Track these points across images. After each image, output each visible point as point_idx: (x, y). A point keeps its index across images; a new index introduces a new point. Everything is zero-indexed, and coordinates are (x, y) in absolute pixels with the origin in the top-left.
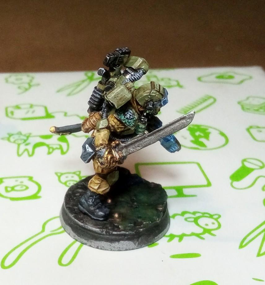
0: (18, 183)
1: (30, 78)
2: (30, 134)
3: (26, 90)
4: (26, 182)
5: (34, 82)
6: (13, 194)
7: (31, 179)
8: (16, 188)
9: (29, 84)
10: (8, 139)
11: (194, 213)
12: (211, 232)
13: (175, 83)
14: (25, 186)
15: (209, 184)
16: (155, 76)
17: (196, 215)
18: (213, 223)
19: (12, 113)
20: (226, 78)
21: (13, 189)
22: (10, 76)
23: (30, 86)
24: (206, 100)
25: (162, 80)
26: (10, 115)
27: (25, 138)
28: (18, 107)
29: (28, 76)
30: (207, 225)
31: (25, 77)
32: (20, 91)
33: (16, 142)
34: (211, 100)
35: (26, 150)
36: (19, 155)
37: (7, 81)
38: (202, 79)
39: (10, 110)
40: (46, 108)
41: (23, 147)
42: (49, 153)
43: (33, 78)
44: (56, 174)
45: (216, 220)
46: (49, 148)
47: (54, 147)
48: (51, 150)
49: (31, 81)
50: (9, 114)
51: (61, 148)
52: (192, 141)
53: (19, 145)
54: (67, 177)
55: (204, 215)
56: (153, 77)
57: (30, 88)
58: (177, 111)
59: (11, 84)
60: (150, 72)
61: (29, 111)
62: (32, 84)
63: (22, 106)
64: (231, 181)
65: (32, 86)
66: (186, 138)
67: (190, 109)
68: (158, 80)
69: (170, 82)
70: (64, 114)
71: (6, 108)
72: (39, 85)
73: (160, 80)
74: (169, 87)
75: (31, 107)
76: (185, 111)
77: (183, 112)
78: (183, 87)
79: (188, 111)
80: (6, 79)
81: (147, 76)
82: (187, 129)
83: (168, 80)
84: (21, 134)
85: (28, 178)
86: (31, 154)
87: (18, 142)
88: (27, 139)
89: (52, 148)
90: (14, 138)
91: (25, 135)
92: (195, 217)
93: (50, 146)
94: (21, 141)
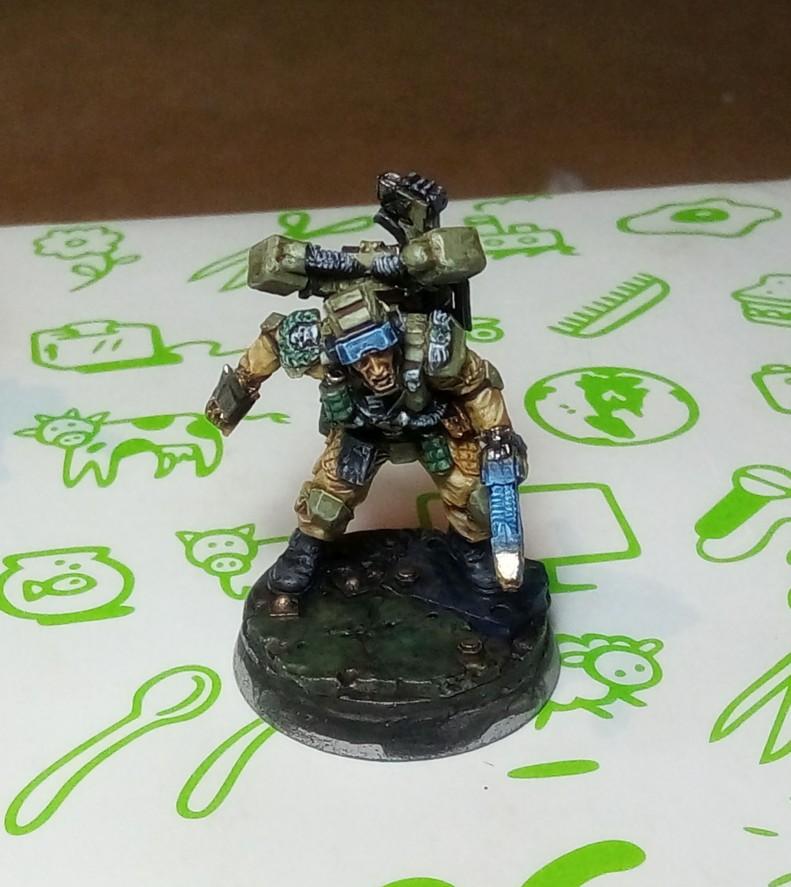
0: (64, 569)
1: (112, 238)
2: (106, 414)
3: (99, 275)
4: (89, 565)
5: (123, 249)
6: (48, 605)
7: (102, 554)
8: (58, 586)
9: (107, 255)
10: (39, 435)
11: (585, 640)
12: (633, 695)
13: (552, 240)
14: (87, 578)
15: (634, 550)
16: (493, 221)
17: (591, 643)
18: (639, 668)
19: (52, 350)
20: (703, 219)
21: (48, 588)
22: (50, 235)
23: (111, 264)
24: (640, 289)
25: (513, 230)
26: (45, 357)
27: (89, 429)
28: (69, 332)
29: (105, 231)
30: (620, 673)
31: (94, 236)
32: (79, 280)
34: (656, 289)
35: (92, 465)
36: (69, 483)
37: (39, 248)
38: (632, 224)
39: (44, 341)
40: (155, 332)
41: (81, 457)
42: (161, 473)
43: (120, 237)
44: (181, 535)
45: (648, 656)
46: (161, 456)
47: (178, 452)
48: (167, 462)
49: (114, 246)
50: (41, 353)
51: (197, 455)
52: (589, 420)
53: (70, 451)
54: (211, 545)
55: (613, 643)
56: (486, 223)
57: (108, 269)
58: (552, 328)
59: (53, 257)
60: (478, 207)
61: (103, 342)
62: (115, 256)
63: (82, 329)
64: (699, 537)
65: (115, 262)
66: (573, 411)
67: (592, 320)
68: (501, 232)
69: (534, 235)
70: (210, 347)
71: (34, 337)
72: (137, 258)
73: (505, 228)
74: (533, 252)
75: (110, 331)
76: (575, 327)
77: (570, 330)
78: (573, 252)
79: (585, 325)
80: (36, 242)
81: (467, 220)
82: (577, 383)
83: (529, 229)
84: (77, 417)
85: (96, 554)
86: (104, 477)
87: (67, 440)
88: (96, 431)
89: (170, 455)
90: (54, 429)
91: (88, 420)
92: (587, 650)
93: (166, 450)
94: (76, 438)
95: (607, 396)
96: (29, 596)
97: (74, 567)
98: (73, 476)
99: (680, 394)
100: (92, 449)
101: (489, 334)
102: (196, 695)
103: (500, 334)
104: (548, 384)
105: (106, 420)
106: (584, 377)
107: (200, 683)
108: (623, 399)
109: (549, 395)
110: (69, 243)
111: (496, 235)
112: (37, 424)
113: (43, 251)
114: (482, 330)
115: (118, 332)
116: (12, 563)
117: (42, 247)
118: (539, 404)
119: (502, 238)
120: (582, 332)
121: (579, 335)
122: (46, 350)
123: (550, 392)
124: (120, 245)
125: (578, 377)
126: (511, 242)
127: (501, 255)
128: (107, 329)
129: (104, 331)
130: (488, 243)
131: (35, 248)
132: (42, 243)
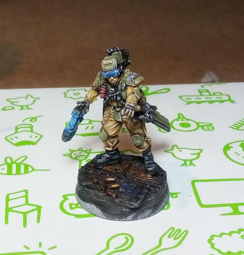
2: (91, 150)
10: (70, 156)
13: (227, 98)
16: (207, 91)
21: (77, 206)
22: (68, 91)
25: (214, 94)
27: (86, 154)
29: (86, 90)
33: (78, 158)
53: (81, 161)
56: (205, 91)
58: (230, 127)
59: (70, 98)
60: (202, 86)
61: (88, 127)
66: (239, 155)
67: (242, 125)
68: (210, 95)
69: (221, 96)
73: (212, 94)
74: (222, 102)
77: (236, 128)
78: (234, 102)
79: (240, 126)
80: (64, 94)
81: (199, 91)
82: (240, 145)
83: (219, 94)
84: (82, 150)
88: (88, 155)
91: (85, 152)
94: (82, 157)
96: (71, 208)
101: (210, 128)
102: (126, 243)
103: (213, 128)
104: (230, 145)
105: (91, 152)
106: (242, 143)
107: (127, 239)
109: (231, 149)
110: (74, 94)
112: (69, 152)
113: (67, 96)
115: (92, 123)
116: (65, 197)
118: (228, 152)
119: (210, 97)
120: (239, 129)
125: (240, 143)
126: (214, 98)
127: (211, 102)
128: (89, 122)
129: (88, 123)
130: (206, 98)
131: (64, 95)
132: (66, 93)
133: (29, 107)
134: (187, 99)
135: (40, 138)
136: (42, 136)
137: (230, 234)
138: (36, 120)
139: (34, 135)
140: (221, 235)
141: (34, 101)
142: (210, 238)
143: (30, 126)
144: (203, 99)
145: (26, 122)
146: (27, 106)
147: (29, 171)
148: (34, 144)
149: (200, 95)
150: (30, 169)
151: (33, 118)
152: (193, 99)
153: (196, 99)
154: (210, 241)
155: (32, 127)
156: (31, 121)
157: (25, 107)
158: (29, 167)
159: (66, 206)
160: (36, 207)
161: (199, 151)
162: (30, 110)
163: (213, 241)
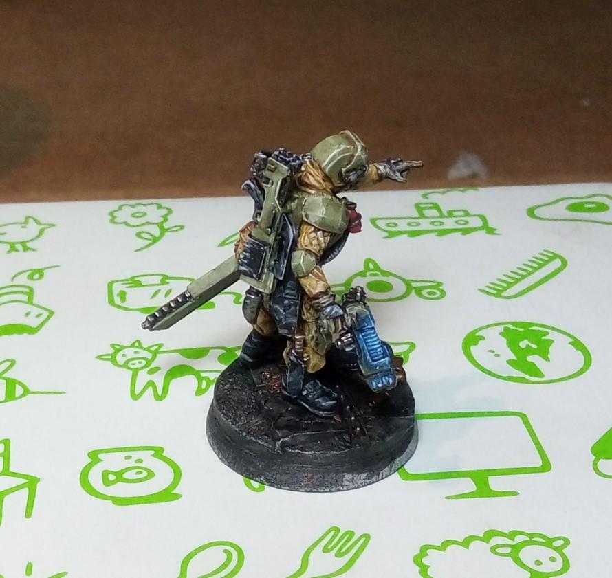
0: (131, 463)
1: (165, 212)
2: (160, 345)
3: (155, 240)
4: (149, 461)
5: (172, 221)
6: (120, 490)
7: (158, 452)
8: (126, 476)
9: (160, 225)
10: (113, 360)
11: (512, 535)
13: (480, 223)
14: (146, 469)
15: (546, 466)
16: (436, 207)
17: (516, 538)
18: (553, 559)
19: (122, 295)
20: (590, 210)
21: (120, 476)
22: (120, 208)
23: (163, 231)
24: (546, 262)
25: (450, 214)
26: (117, 300)
27: (149, 356)
28: (135, 282)
29: (159, 207)
30: (538, 563)
31: (151, 209)
32: (143, 243)
33: (130, 365)
34: (557, 263)
35: (151, 383)
36: (135, 397)
38: (537, 212)
39: (117, 288)
41: (143, 377)
42: (200, 392)
43: (170, 211)
45: (559, 550)
46: (200, 379)
48: (204, 384)
49: (165, 219)
50: (115, 298)
52: (510, 362)
53: (135, 372)
55: (533, 539)
56: (430, 208)
57: (162, 235)
58: (481, 290)
59: (122, 225)
60: (425, 196)
61: (158, 291)
62: (166, 225)
63: (144, 280)
64: (594, 457)
65: (167, 230)
66: (498, 355)
67: (510, 285)
68: (442, 216)
69: (466, 219)
70: (234, 296)
71: (110, 285)
72: (182, 227)
73: (446, 214)
74: (466, 232)
75: (163, 282)
76: (497, 290)
77: (495, 292)
78: (495, 232)
79: (505, 289)
80: (111, 214)
81: (417, 206)
82: (501, 334)
83: (462, 213)
84: (140, 346)
85: (153, 452)
86: (160, 394)
87: (134, 364)
88: (154, 358)
89: (207, 378)
90: (124, 355)
91: (148, 349)
92: (514, 543)
93: (203, 374)
94: (140, 362)
95: (523, 344)
96: (107, 482)
97: (139, 461)
98: (137, 391)
99: (577, 344)
100: (151, 372)
101: (435, 293)
102: (227, 563)
103: (443, 294)
104: (479, 334)
105: (161, 350)
106: (506, 329)
107: (230, 556)
108: (535, 347)
109: (480, 342)
110: (133, 215)
111: (438, 217)
112: (112, 351)
113: (116, 220)
114: (429, 290)
115: (168, 283)
116: (94, 456)
117: (114, 217)
118: (472, 348)
119: (441, 220)
121: (501, 297)
122: (118, 295)
123: (481, 339)
124: (169, 217)
125: (501, 329)
126: (449, 223)
127: (442, 233)
128: (161, 281)
129: (159, 282)
130: (432, 223)
131: (110, 218)
132: (115, 214)
133: (29, 245)
134: (388, 225)
135: (48, 318)
136: (51, 313)
137: (466, 543)
138: (41, 276)
139: (36, 311)
140: (446, 544)
141: (41, 232)
142: (419, 552)
143: (27, 290)
144: (425, 224)
145: (17, 281)
146: (23, 244)
147: (17, 396)
148: (32, 331)
149: (417, 215)
150: (19, 390)
151: (35, 271)
152: (403, 226)
153: (409, 224)
154: (418, 560)
155: (30, 293)
156: (31, 277)
157: (18, 246)
158: (17, 386)
159: (95, 478)
160: (26, 481)
161: (408, 346)
162: (29, 252)
163: (425, 561)
